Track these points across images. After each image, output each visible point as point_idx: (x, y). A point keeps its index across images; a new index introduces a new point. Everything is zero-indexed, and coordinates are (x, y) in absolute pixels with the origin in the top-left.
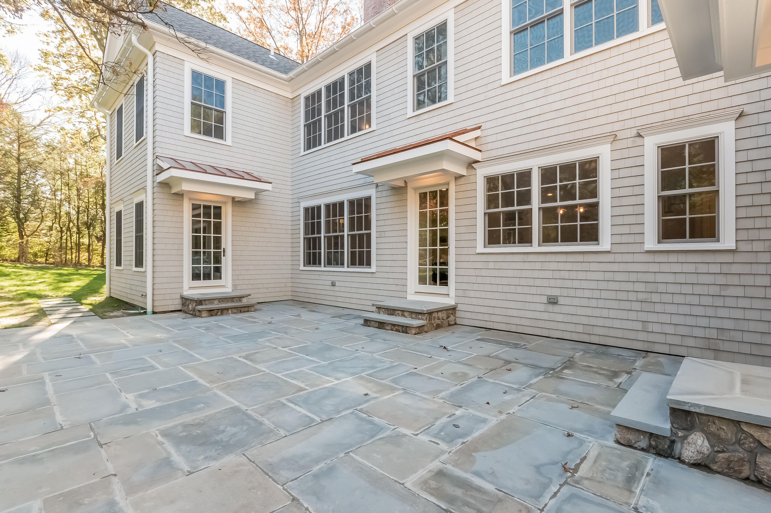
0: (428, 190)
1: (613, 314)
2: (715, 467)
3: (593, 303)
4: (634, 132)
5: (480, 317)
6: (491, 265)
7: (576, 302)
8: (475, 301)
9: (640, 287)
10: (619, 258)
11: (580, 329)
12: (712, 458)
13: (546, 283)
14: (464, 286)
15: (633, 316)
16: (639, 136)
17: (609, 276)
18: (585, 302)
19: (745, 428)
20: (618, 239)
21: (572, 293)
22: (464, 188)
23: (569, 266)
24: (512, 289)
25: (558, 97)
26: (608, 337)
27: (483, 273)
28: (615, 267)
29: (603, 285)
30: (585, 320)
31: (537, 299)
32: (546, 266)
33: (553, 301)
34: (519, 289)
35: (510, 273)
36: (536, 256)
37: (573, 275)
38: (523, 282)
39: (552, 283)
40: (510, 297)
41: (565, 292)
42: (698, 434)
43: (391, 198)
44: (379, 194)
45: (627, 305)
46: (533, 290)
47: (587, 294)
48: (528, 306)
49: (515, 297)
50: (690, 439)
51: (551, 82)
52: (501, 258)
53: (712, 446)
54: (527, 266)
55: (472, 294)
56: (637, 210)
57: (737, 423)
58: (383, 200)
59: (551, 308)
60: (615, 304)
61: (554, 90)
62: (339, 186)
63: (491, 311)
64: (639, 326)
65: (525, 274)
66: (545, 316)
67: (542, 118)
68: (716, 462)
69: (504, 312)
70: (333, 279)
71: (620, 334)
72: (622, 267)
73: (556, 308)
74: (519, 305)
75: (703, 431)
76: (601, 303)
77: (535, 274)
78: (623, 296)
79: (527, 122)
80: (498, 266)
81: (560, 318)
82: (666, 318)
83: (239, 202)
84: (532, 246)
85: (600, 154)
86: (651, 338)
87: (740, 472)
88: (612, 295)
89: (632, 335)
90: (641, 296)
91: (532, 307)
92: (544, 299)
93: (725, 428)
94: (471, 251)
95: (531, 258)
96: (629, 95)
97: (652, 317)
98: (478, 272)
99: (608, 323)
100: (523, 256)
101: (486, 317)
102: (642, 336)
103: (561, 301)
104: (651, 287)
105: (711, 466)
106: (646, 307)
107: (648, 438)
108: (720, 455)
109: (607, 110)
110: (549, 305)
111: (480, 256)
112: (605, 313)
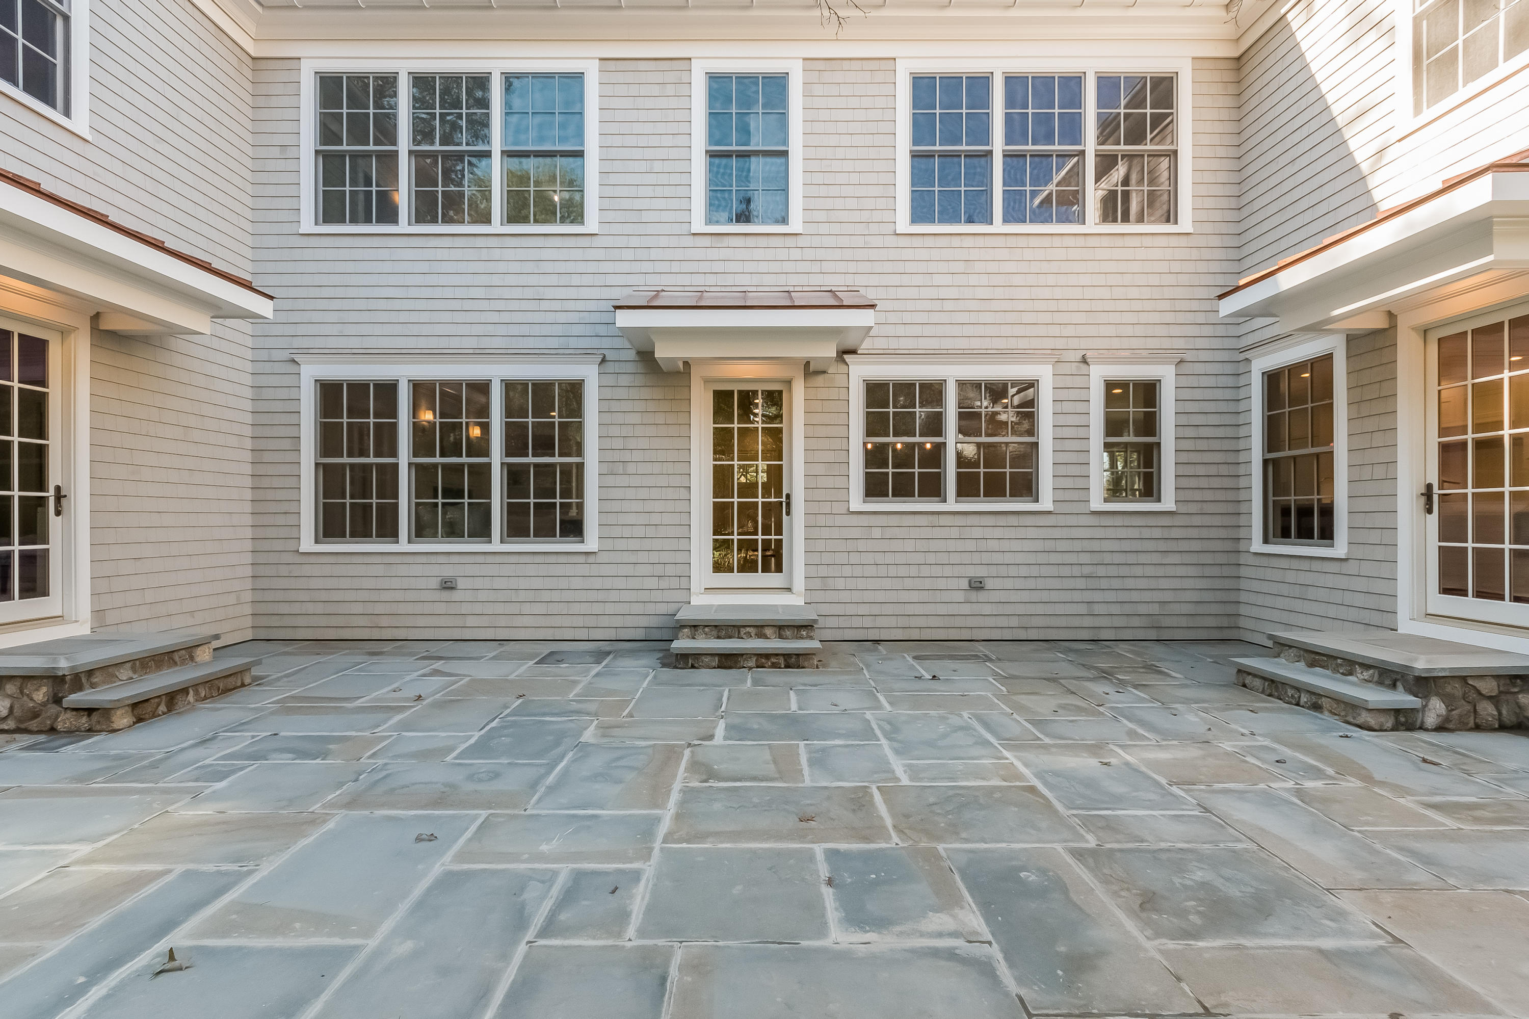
0: (736, 388)
1: (1055, 597)
2: (1451, 726)
3: (1031, 584)
4: (1078, 356)
5: (857, 622)
6: (877, 533)
7: (1009, 584)
8: (845, 596)
9: (1085, 558)
10: (1061, 520)
11: (1014, 622)
12: (1447, 719)
13: (966, 558)
14: (823, 571)
15: (1077, 596)
16: (1084, 361)
17: (1050, 545)
18: (1019, 584)
19: (1470, 682)
20: (1061, 495)
21: (1003, 571)
22: (823, 394)
23: (998, 533)
24: (914, 571)
25: (984, 280)
26: (1049, 629)
27: (861, 545)
28: (1057, 533)
29: (1042, 558)
30: (1021, 609)
31: (953, 584)
32: (967, 533)
33: (977, 585)
34: (925, 571)
35: (909, 546)
36: (951, 517)
37: (1005, 545)
38: (931, 558)
39: (976, 558)
40: (909, 583)
41: (993, 571)
42: (1433, 698)
43: (646, 393)
44: (610, 380)
45: (1071, 583)
46: (948, 571)
47: (1024, 571)
48: (939, 596)
49: (918, 583)
50: (1430, 706)
51: (974, 254)
52: (893, 520)
53: (1447, 707)
54: (937, 532)
55: (840, 583)
56: (1081, 458)
57: (1464, 679)
58: (622, 393)
59: (974, 595)
60: (1056, 584)
61: (979, 267)
62: (472, 343)
63: (876, 609)
64: (1083, 609)
65: (934, 545)
66: (966, 609)
67: (961, 305)
68: (1451, 721)
69: (899, 609)
70: (448, 572)
71: (1062, 622)
72: (1064, 533)
73: (982, 596)
74: (924, 596)
75: (1437, 694)
76: (1041, 583)
77: (952, 545)
78: (1066, 571)
79: (937, 305)
80: (889, 533)
81: (987, 609)
82: (1111, 596)
83: (113, 335)
84: (946, 502)
85: (1040, 376)
86: (1098, 622)
87: (1468, 724)
88: (1053, 571)
89: (1076, 622)
90: (1087, 570)
91: (946, 596)
92: (964, 584)
93: (1457, 685)
94: (839, 508)
95: (944, 520)
96: (1073, 306)
97: (1097, 596)
98: (851, 545)
99: (1049, 609)
100: (930, 517)
101: (868, 622)
102: (1088, 622)
103: (989, 584)
104: (1096, 558)
105: (1447, 726)
106: (1092, 583)
107: (1395, 716)
108: (1454, 712)
109: (1047, 318)
110: (971, 591)
111: (855, 516)
112: (1045, 596)
